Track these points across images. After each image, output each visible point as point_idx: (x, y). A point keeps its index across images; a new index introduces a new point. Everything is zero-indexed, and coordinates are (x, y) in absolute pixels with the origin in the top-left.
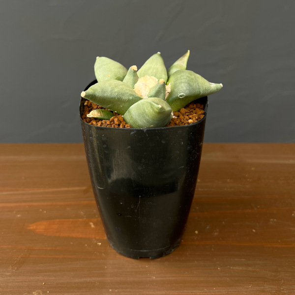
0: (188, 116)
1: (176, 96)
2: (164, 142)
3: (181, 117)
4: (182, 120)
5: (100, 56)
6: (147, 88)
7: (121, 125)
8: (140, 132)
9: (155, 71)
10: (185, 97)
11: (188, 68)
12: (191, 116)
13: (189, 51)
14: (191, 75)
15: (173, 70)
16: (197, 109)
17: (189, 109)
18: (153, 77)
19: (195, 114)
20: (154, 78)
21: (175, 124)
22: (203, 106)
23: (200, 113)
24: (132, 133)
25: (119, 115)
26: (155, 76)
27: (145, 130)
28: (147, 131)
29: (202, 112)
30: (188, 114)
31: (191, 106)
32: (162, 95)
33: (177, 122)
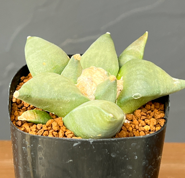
0: (144, 120)
1: (130, 96)
2: (113, 156)
3: (135, 121)
4: (137, 127)
5: (32, 36)
6: (94, 84)
7: (61, 131)
8: (85, 144)
9: (102, 59)
10: (141, 98)
11: (145, 57)
12: (147, 121)
13: (147, 32)
14: (149, 69)
15: (127, 58)
16: (156, 111)
17: (146, 110)
18: (100, 68)
19: (152, 119)
20: (103, 70)
21: (128, 131)
22: (163, 106)
23: (159, 116)
24: (75, 144)
25: (57, 117)
26: (103, 67)
27: (91, 142)
28: (94, 142)
29: (162, 115)
30: (144, 117)
31: (148, 107)
32: (113, 95)
33: (131, 129)
